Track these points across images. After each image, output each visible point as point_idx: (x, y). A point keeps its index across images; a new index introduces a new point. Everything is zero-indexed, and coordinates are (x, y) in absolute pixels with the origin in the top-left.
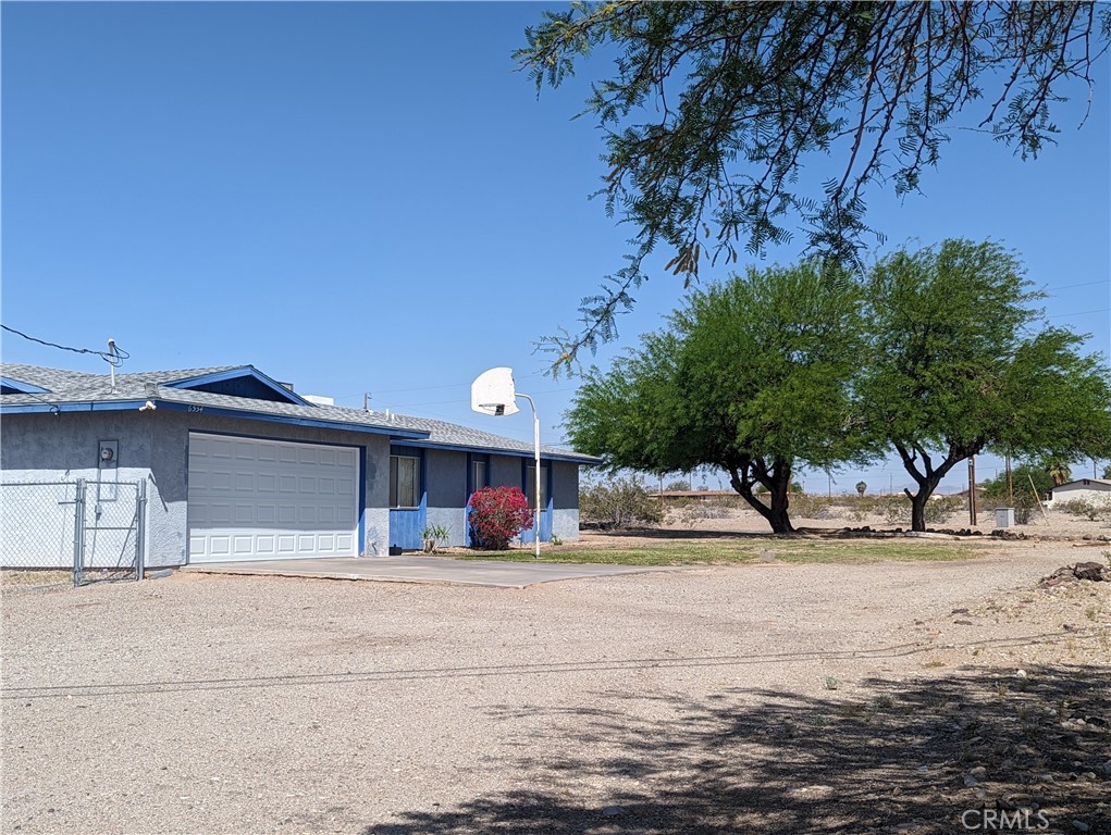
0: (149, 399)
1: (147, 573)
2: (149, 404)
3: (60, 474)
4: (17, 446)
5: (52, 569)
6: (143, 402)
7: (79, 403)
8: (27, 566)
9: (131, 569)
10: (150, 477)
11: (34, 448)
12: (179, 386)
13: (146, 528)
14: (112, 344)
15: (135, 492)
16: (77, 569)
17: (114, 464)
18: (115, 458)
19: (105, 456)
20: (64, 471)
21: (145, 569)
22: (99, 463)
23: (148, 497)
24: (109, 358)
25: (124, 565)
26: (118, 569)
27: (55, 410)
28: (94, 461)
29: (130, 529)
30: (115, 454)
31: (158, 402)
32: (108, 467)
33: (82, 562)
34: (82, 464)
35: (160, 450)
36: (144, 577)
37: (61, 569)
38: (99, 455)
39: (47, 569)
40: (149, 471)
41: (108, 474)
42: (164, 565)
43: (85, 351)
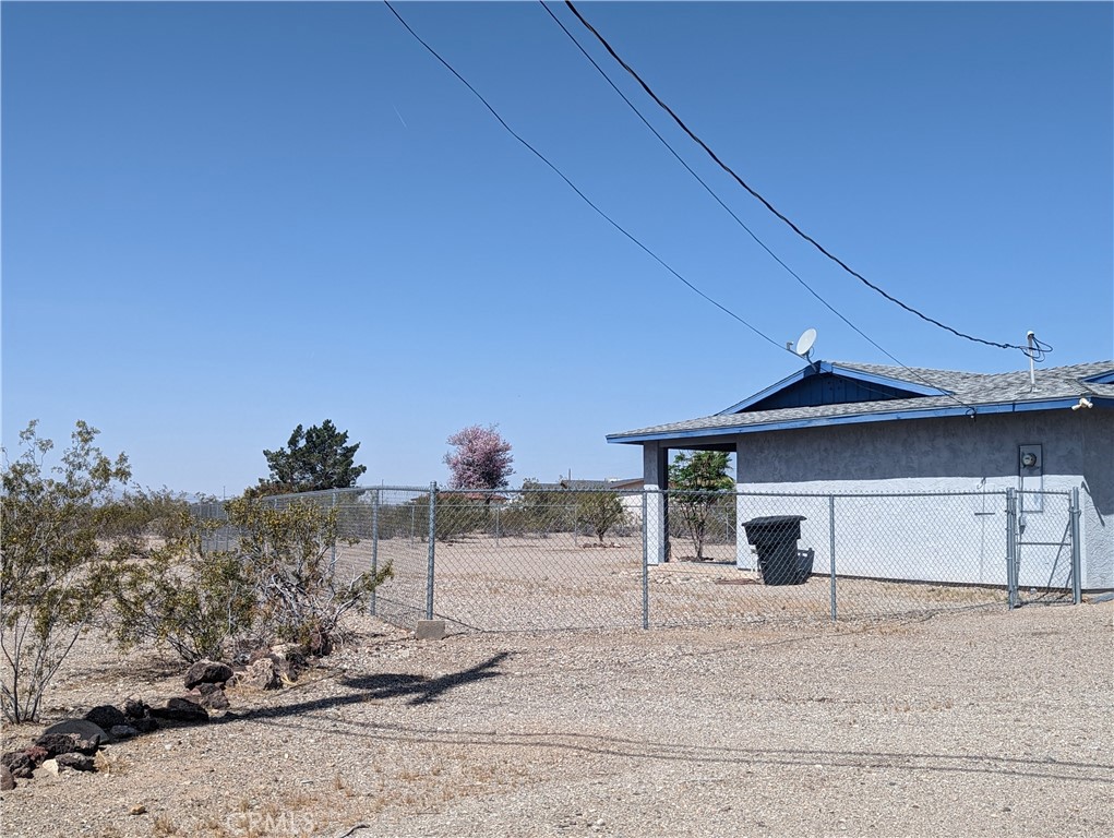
0: (1083, 395)
1: (1086, 596)
2: (1084, 401)
3: (974, 483)
4: (927, 453)
5: (974, 585)
6: (1076, 399)
7: (998, 404)
8: (944, 580)
9: (1066, 591)
10: (1083, 485)
11: (945, 454)
12: (1101, 381)
13: (1082, 544)
14: (1031, 337)
15: (1067, 502)
16: (1011, 588)
17: (1038, 471)
18: (1038, 464)
19: (1027, 462)
20: (980, 479)
21: (1083, 591)
22: (1020, 470)
23: (1082, 508)
24: (1028, 352)
25: (1056, 586)
26: (1048, 589)
27: (971, 412)
28: (1014, 467)
29: (1062, 545)
30: (1039, 459)
31: (1094, 399)
32: (1031, 474)
33: (1017, 581)
34: (1000, 472)
35: (1093, 454)
36: (1082, 601)
37: (983, 586)
38: (1020, 460)
39: (969, 585)
40: (1081, 478)
41: (1032, 482)
42: (1103, 587)
43: (1008, 345)
